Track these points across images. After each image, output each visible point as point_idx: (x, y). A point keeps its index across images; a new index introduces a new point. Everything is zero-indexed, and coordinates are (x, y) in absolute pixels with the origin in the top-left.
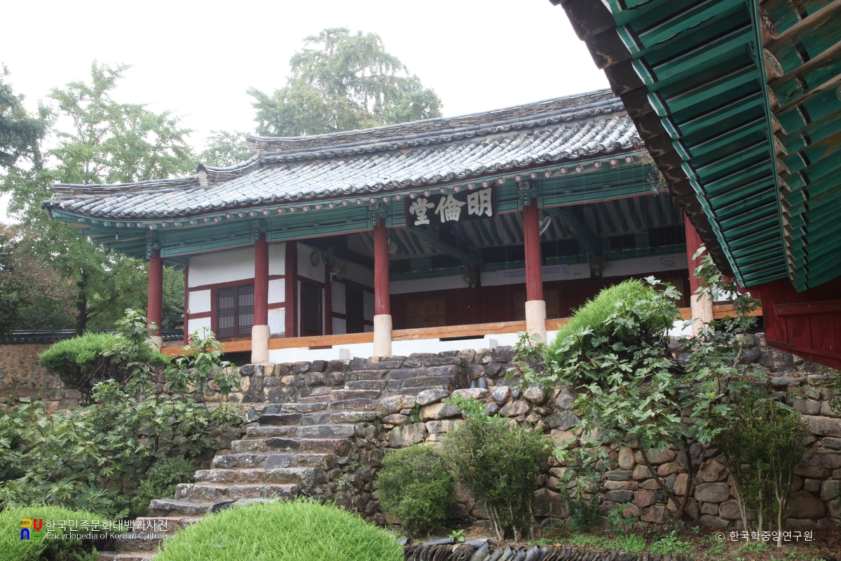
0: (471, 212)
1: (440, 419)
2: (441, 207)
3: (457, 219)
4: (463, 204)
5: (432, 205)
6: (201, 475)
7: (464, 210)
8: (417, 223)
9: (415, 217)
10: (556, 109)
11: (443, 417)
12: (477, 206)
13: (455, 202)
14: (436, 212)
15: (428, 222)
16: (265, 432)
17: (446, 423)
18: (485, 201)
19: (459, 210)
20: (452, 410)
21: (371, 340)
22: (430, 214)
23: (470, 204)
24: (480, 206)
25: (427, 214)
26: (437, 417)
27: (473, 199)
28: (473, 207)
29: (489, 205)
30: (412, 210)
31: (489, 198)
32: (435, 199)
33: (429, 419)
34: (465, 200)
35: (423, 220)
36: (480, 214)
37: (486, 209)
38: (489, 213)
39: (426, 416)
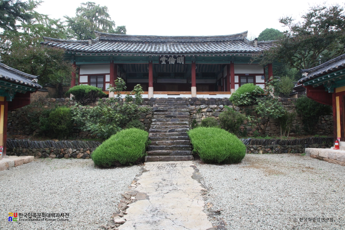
0: (178, 62)
1: (206, 112)
2: (169, 60)
3: (174, 64)
4: (176, 60)
5: (167, 59)
6: (154, 123)
7: (176, 61)
8: (162, 63)
9: (162, 62)
10: (189, 39)
11: (207, 111)
12: (180, 61)
13: (174, 59)
14: (168, 61)
15: (165, 63)
16: (161, 114)
17: (208, 113)
18: (182, 60)
19: (175, 61)
20: (210, 110)
21: (148, 94)
22: (166, 61)
23: (178, 60)
24: (181, 61)
25: (165, 61)
27: (179, 59)
28: (178, 61)
29: (183, 61)
30: (161, 60)
31: (183, 59)
32: (168, 58)
33: (203, 112)
34: (177, 59)
35: (164, 63)
36: (180, 63)
37: (182, 62)
38: (183, 63)
39: (202, 111)
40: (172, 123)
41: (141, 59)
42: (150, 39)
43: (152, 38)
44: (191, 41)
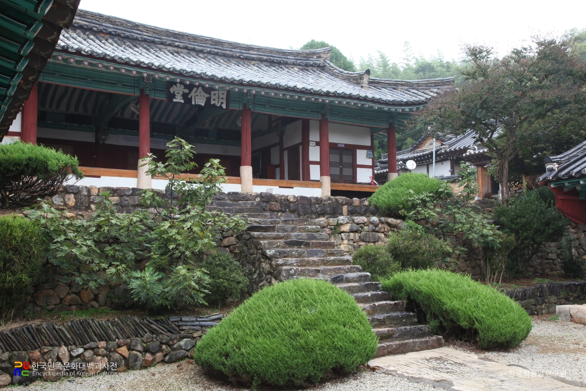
0: (212, 103)
1: (349, 232)
2: (193, 94)
3: (203, 105)
4: (208, 96)
5: (187, 91)
6: (283, 262)
7: (208, 100)
8: (175, 100)
9: (174, 96)
10: (211, 45)
11: (352, 231)
12: (217, 100)
13: (203, 93)
14: (190, 96)
15: (182, 101)
17: (352, 234)
18: (222, 98)
19: (205, 100)
20: (355, 227)
21: (136, 176)
22: (185, 96)
23: (213, 97)
24: (219, 101)
25: (182, 95)
26: (348, 231)
27: (215, 94)
28: (214, 100)
29: (225, 102)
30: (172, 90)
31: (225, 97)
32: (191, 87)
33: (344, 232)
34: (210, 94)
35: (179, 99)
36: (218, 105)
37: (222, 103)
38: (224, 106)
39: (342, 230)
40: (319, 260)
41: (117, 79)
42: (112, 26)
43: (117, 25)
44: (216, 50)
